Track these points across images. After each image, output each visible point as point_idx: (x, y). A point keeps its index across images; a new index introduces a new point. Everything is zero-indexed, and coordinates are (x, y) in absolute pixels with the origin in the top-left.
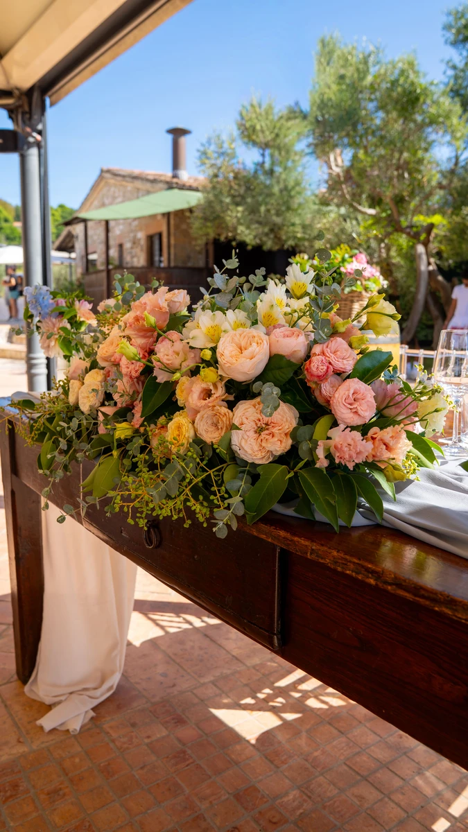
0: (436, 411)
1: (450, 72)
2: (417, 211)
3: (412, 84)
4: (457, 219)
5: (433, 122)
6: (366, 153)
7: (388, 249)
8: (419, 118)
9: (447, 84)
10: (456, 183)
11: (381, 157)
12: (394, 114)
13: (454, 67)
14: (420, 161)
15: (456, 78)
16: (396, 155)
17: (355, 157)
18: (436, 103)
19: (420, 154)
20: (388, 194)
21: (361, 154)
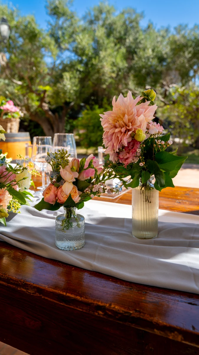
0: (24, 179)
1: (49, 27)
2: (39, 84)
3: (34, 28)
4: (55, 88)
5: (43, 46)
6: (15, 56)
7: (28, 99)
8: (38, 44)
9: (48, 31)
10: (54, 73)
11: (22, 59)
12: (27, 41)
13: (51, 25)
14: (39, 62)
15: (52, 29)
16: (29, 59)
17: (10, 58)
18: (44, 38)
19: (39, 59)
20: (26, 75)
21: (13, 56)
